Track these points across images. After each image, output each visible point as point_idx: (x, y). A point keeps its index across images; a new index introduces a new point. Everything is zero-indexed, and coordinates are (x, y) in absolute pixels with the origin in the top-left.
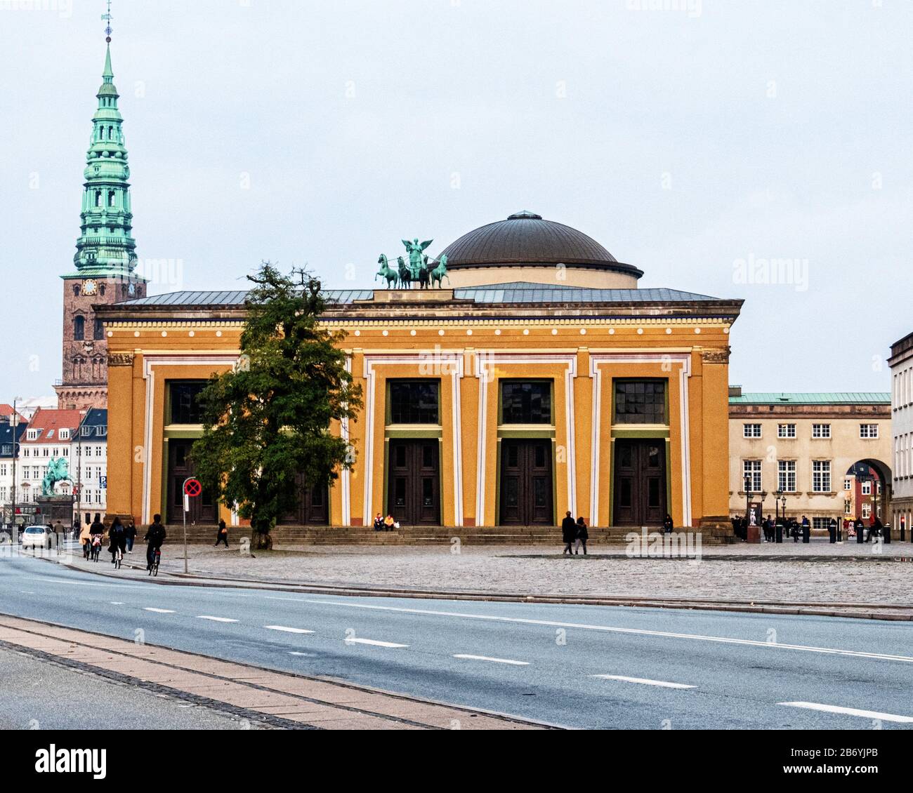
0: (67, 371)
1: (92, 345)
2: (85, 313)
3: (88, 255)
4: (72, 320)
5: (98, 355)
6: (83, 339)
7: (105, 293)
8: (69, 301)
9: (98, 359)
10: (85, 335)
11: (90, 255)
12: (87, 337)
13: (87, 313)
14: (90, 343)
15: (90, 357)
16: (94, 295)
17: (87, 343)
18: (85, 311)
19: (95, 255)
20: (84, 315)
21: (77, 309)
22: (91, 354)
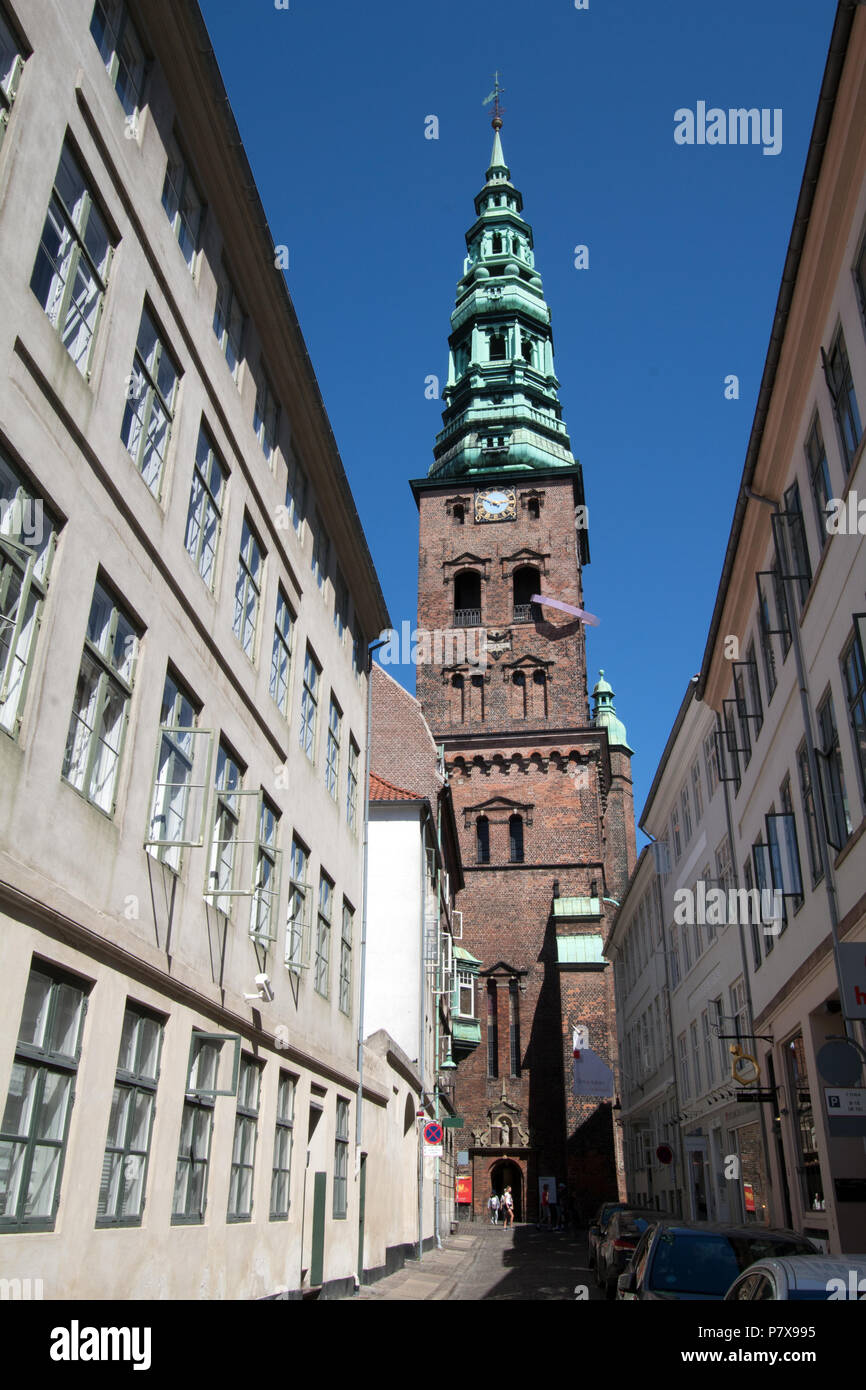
0: (430, 705)
1: (508, 636)
2: (483, 562)
3: (485, 441)
4: (446, 581)
5: (528, 662)
6: (479, 624)
7: (541, 514)
8: (435, 537)
9: (529, 671)
10: (485, 612)
11: (490, 443)
12: (489, 618)
13: (489, 560)
14: (501, 632)
15: (505, 667)
16: (509, 520)
17: (494, 632)
18: (483, 557)
19: (506, 439)
20: (479, 567)
21: (459, 554)
22: (504, 659)
